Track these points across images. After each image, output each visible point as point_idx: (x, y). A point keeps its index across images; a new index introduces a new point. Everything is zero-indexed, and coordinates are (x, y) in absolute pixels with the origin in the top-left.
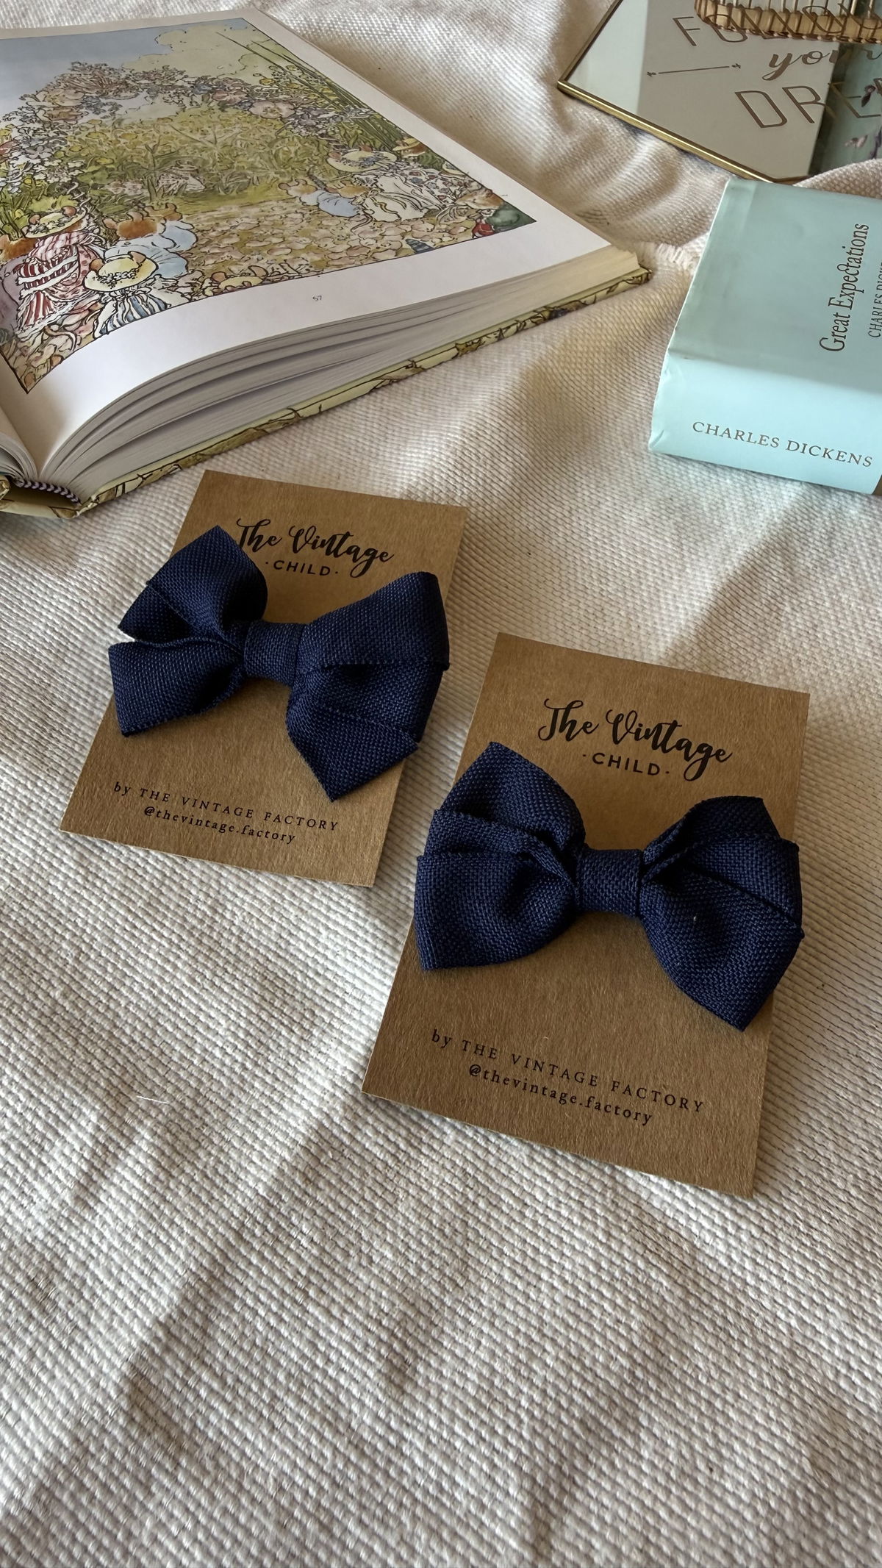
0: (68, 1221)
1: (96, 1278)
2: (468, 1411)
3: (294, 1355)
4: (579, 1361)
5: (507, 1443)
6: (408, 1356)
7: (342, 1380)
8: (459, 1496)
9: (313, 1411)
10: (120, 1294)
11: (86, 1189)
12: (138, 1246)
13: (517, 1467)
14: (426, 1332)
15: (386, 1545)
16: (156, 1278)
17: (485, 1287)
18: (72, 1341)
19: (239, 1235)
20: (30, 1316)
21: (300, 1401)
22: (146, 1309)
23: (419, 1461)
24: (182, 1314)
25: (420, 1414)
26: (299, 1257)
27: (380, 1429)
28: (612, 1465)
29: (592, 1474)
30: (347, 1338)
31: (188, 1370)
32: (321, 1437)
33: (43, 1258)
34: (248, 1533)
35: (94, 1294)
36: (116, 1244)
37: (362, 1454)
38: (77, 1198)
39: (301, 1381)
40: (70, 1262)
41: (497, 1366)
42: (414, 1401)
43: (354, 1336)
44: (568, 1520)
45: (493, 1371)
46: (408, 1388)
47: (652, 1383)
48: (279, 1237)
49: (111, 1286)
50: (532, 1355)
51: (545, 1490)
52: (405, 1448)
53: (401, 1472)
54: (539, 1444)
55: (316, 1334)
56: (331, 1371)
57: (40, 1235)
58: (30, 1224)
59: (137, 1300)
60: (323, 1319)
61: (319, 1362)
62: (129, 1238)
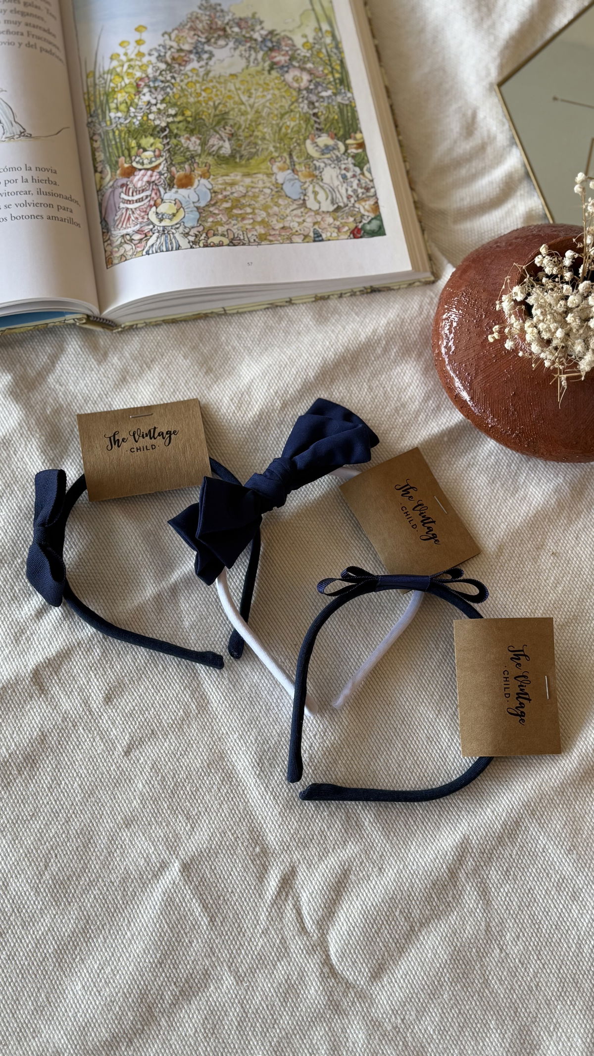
0: (31, 620)
1: (34, 639)
2: (123, 715)
3: (82, 682)
4: (159, 716)
5: (130, 727)
6: (113, 696)
7: (92, 694)
8: (112, 734)
9: (81, 698)
10: (39, 646)
11: (39, 613)
12: (49, 636)
13: (129, 733)
14: (121, 692)
15: (88, 736)
16: (50, 646)
17: (142, 687)
18: (22, 653)
19: (78, 644)
20: (12, 642)
21: (79, 695)
22: (45, 654)
23: (105, 722)
24: (55, 659)
25: (110, 711)
26: (93, 658)
27: (97, 710)
28: (155, 744)
29: (149, 744)
30: (98, 684)
31: (51, 674)
32: (81, 705)
33: (20, 628)
34: (54, 719)
35: (32, 644)
36: (43, 632)
37: (90, 714)
38: (36, 615)
39: (81, 690)
40: (28, 632)
41: (136, 708)
42: (110, 707)
43: (100, 685)
44: (138, 751)
45: (134, 709)
46: (109, 703)
47: (176, 730)
48: (89, 650)
49: (37, 643)
50: (147, 709)
51: (135, 742)
52: (102, 717)
53: (99, 722)
54: (138, 731)
55: (90, 680)
56: (90, 691)
57: (22, 621)
58: (20, 616)
59: (43, 650)
60: (93, 677)
61: (88, 687)
62: (47, 632)
